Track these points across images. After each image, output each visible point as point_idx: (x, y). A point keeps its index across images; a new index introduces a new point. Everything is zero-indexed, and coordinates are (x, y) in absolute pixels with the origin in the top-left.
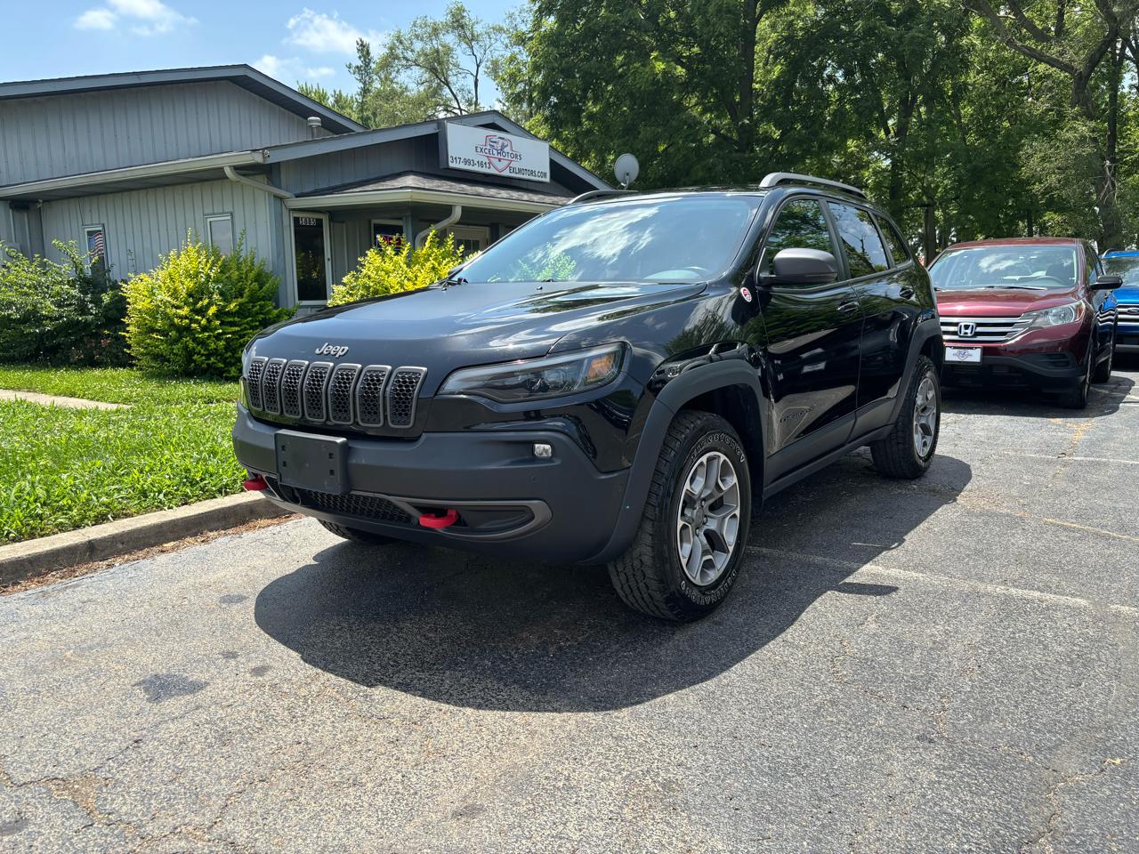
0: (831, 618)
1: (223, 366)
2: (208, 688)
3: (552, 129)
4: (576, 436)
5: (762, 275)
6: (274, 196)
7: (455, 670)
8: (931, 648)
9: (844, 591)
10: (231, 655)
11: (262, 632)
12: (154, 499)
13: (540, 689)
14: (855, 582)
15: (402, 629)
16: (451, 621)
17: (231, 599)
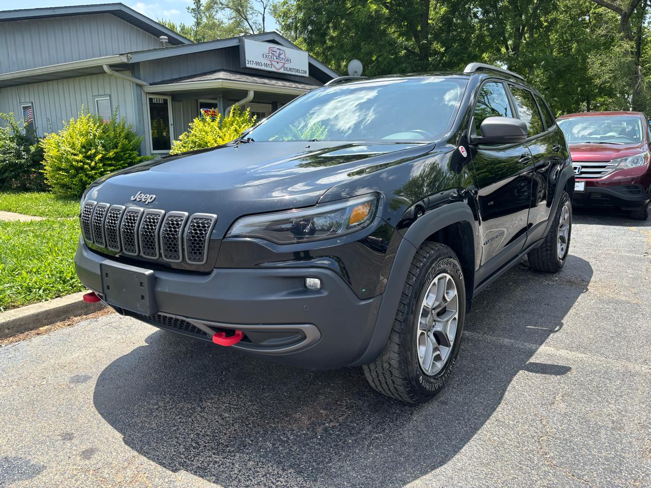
0: (529, 398)
2: (44, 472)
3: (309, 46)
4: (338, 270)
5: (472, 136)
6: (136, 84)
7: (243, 453)
8: (613, 428)
9: (531, 371)
10: (68, 437)
11: (97, 412)
12: (36, 294)
13: (311, 474)
14: (537, 362)
15: (204, 408)
16: (241, 401)
17: (78, 379)
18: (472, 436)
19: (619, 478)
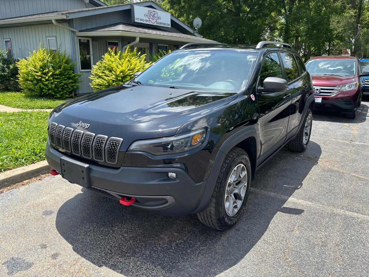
0: (281, 228)
1: (54, 94)
2: (33, 266)
3: (171, 5)
5: (259, 88)
6: (71, 31)
7: (135, 257)
8: (322, 246)
9: (284, 212)
10: (44, 246)
11: (58, 232)
12: (20, 161)
13: (169, 269)
14: (287, 207)
15: (114, 231)
16: (133, 227)
17: (47, 213)
18: (251, 249)
19: (322, 273)
